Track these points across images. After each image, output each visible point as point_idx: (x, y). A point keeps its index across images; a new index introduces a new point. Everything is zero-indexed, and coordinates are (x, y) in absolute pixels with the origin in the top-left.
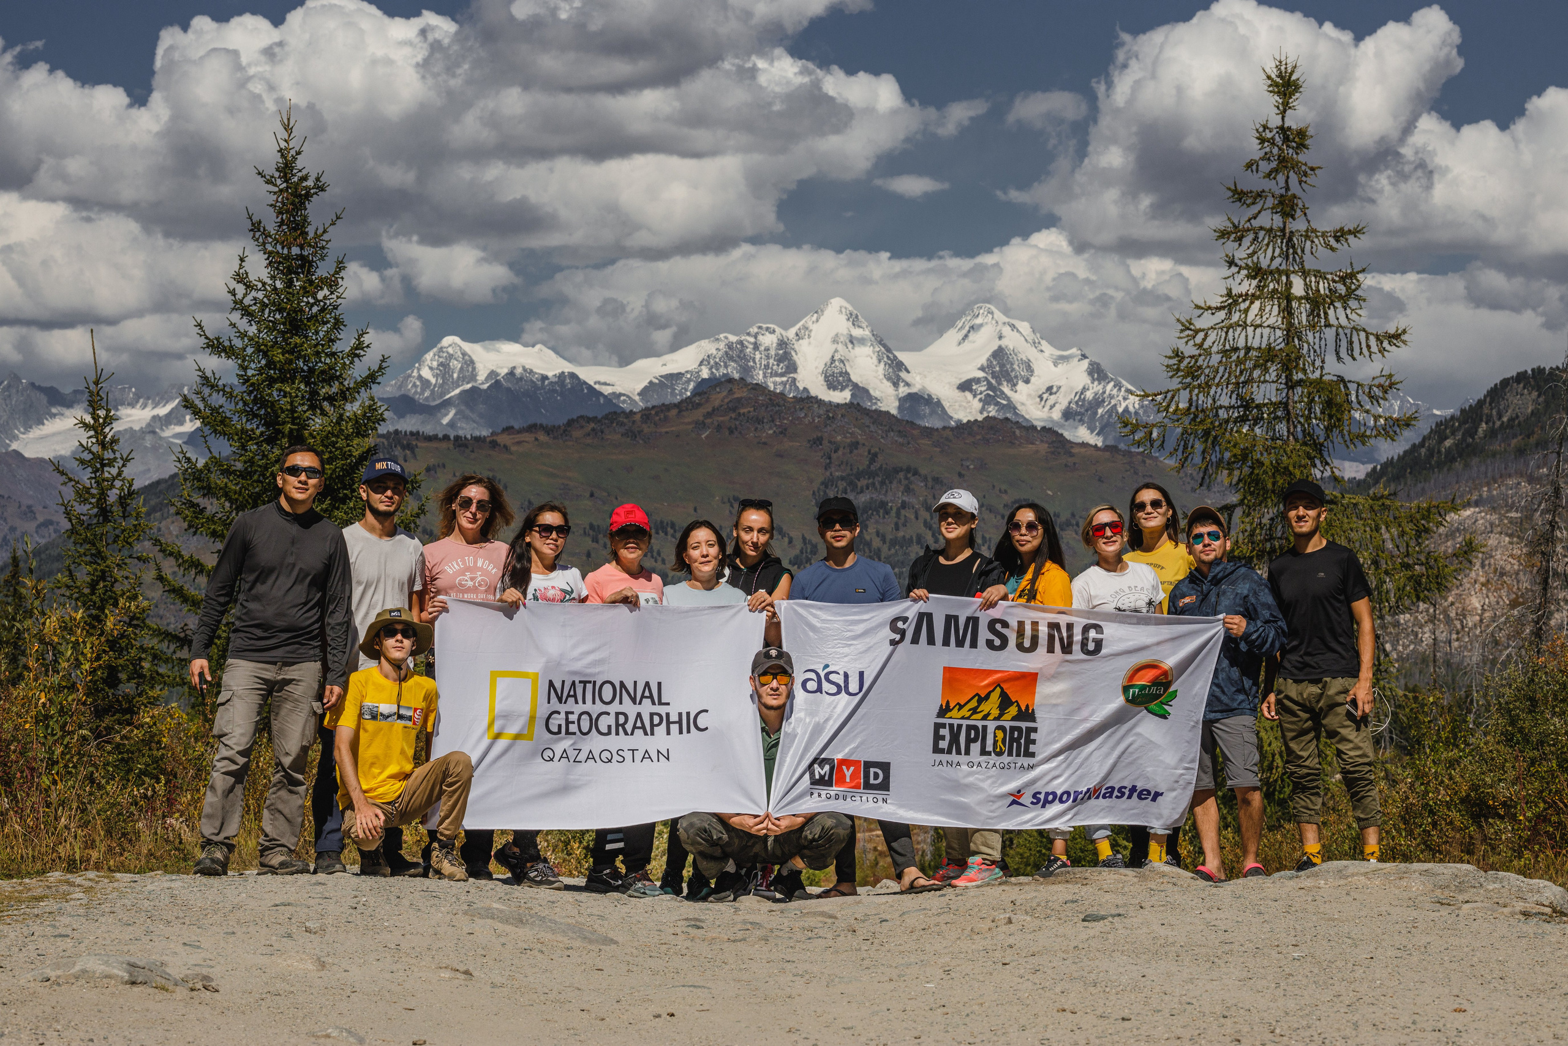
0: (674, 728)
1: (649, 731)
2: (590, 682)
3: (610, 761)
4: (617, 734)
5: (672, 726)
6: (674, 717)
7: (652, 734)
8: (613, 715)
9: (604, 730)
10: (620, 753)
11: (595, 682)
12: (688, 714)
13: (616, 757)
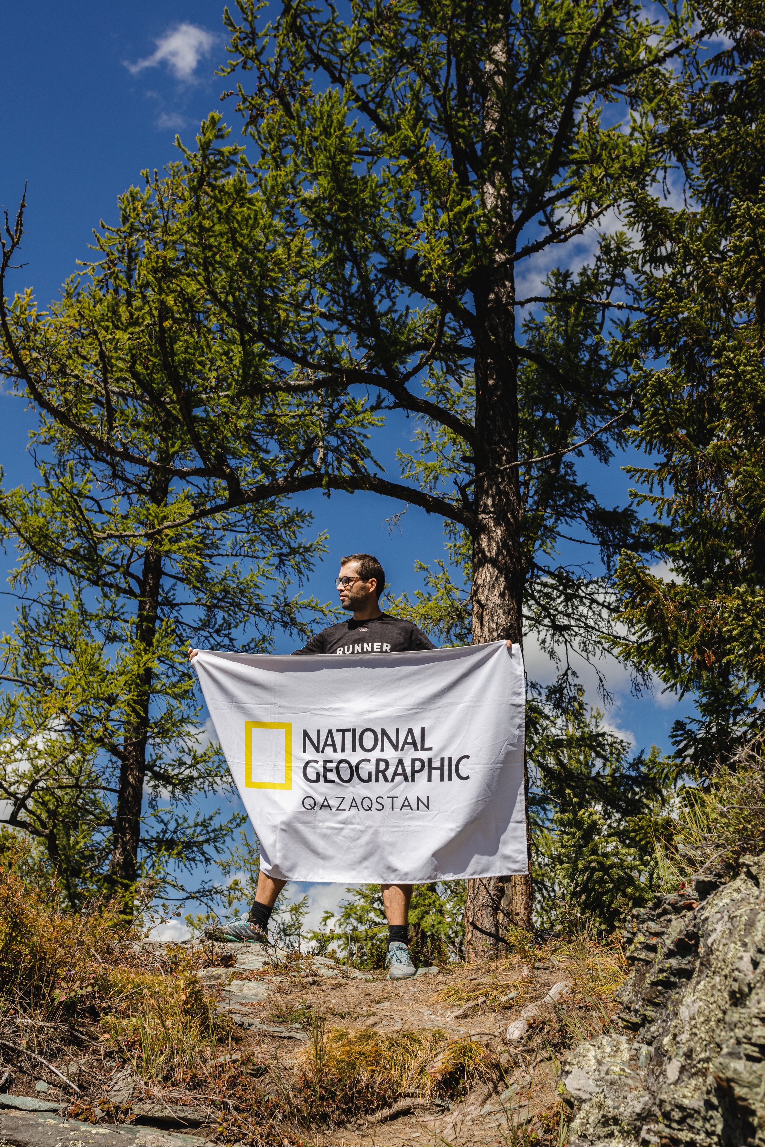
0: (436, 774)
1: (410, 778)
2: (349, 730)
3: (370, 809)
4: (377, 780)
5: (433, 772)
6: (436, 764)
7: (413, 780)
8: (373, 761)
9: (365, 776)
10: (379, 800)
11: (354, 731)
12: (450, 759)
13: (376, 806)
